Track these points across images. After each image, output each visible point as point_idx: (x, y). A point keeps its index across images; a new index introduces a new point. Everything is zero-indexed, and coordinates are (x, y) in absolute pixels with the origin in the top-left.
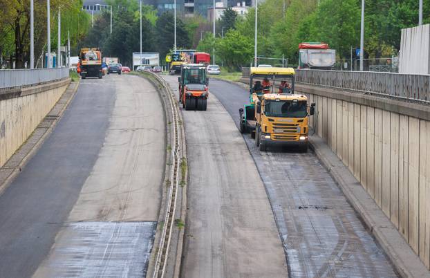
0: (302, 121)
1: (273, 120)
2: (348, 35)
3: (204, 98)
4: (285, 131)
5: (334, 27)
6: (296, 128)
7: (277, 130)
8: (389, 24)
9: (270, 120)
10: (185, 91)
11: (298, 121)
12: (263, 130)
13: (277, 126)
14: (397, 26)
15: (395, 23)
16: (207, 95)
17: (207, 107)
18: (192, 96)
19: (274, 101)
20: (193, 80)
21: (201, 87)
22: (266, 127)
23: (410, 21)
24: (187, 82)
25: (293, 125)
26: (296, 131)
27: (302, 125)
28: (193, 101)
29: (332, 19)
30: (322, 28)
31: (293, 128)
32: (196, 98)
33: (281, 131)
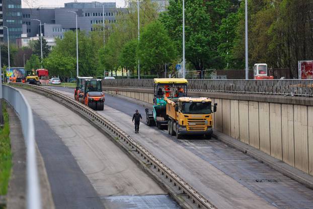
0: (208, 116)
1: (188, 116)
2: (162, 55)
3: (102, 101)
4: (196, 124)
5: (153, 50)
6: (204, 122)
7: (191, 124)
8: (190, 47)
9: (186, 116)
10: (88, 97)
11: (206, 117)
12: (181, 124)
13: (190, 120)
14: (196, 48)
15: (194, 46)
16: (104, 99)
17: (104, 108)
18: (93, 101)
19: (188, 102)
20: (92, 89)
21: (99, 93)
22: (183, 121)
23: (204, 44)
24: (88, 90)
25: (202, 119)
26: (204, 124)
27: (208, 120)
28: (94, 103)
29: (151, 44)
30: (145, 50)
31: (202, 121)
32: (96, 101)
33: (194, 124)
